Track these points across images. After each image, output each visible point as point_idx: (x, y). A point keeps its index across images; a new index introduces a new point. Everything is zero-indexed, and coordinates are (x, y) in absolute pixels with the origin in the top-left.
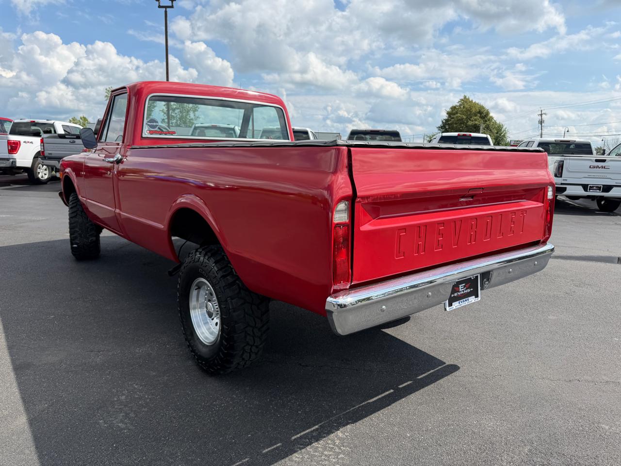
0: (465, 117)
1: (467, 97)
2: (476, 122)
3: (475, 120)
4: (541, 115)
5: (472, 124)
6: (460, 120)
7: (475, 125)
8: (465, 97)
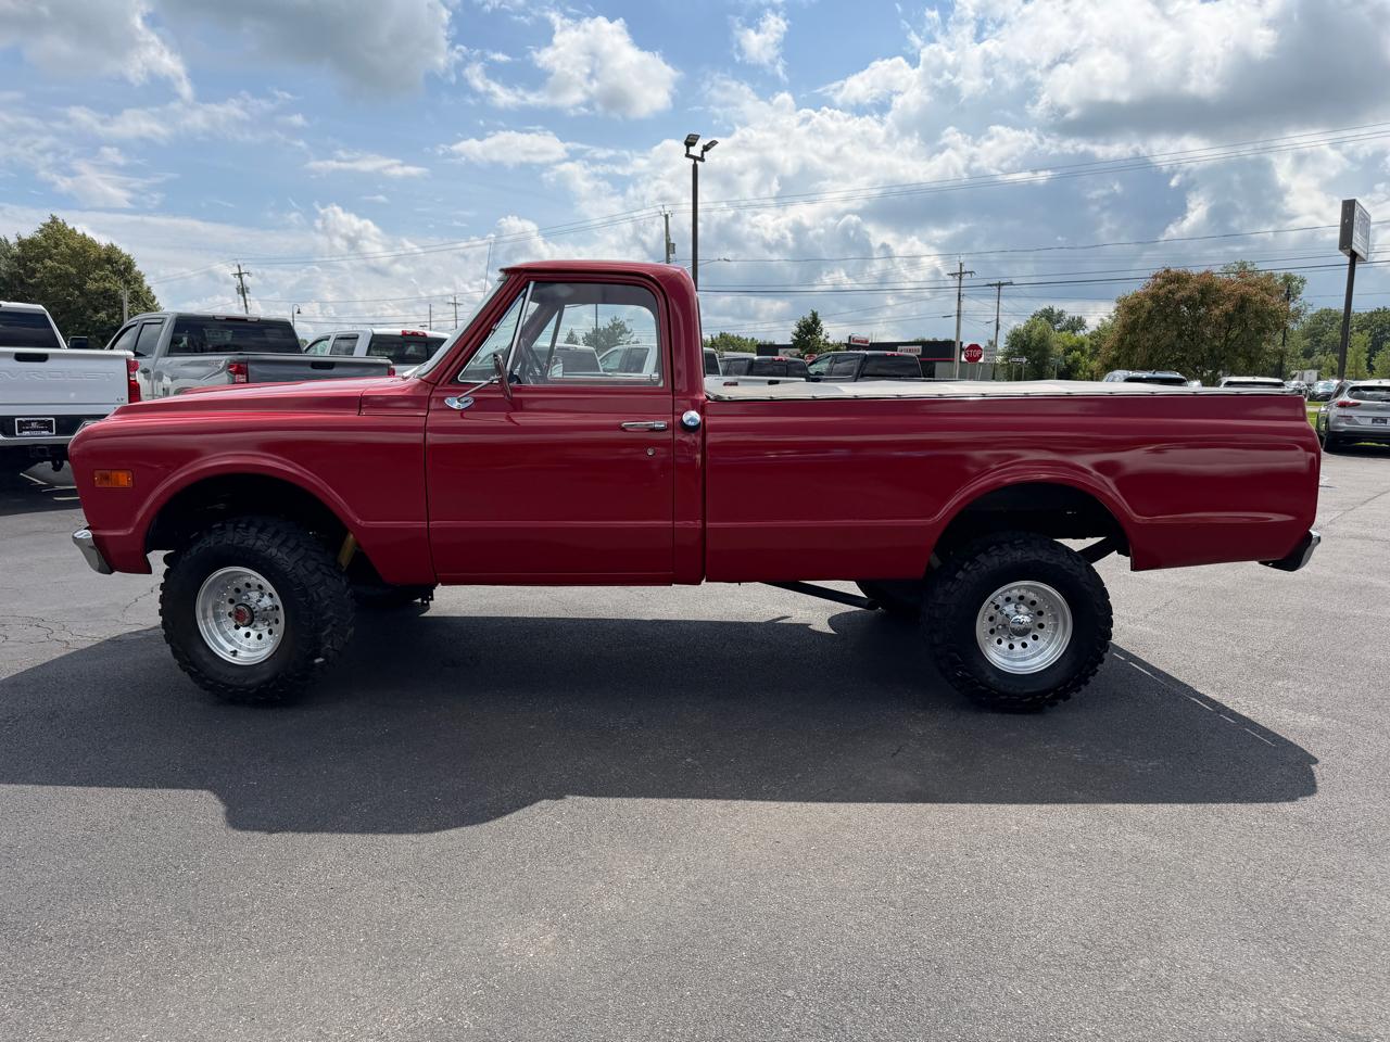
0: (74, 271)
1: (60, 221)
2: (107, 285)
3: (104, 279)
4: (240, 275)
5: (98, 287)
6: (60, 276)
7: (107, 290)
8: (54, 220)
